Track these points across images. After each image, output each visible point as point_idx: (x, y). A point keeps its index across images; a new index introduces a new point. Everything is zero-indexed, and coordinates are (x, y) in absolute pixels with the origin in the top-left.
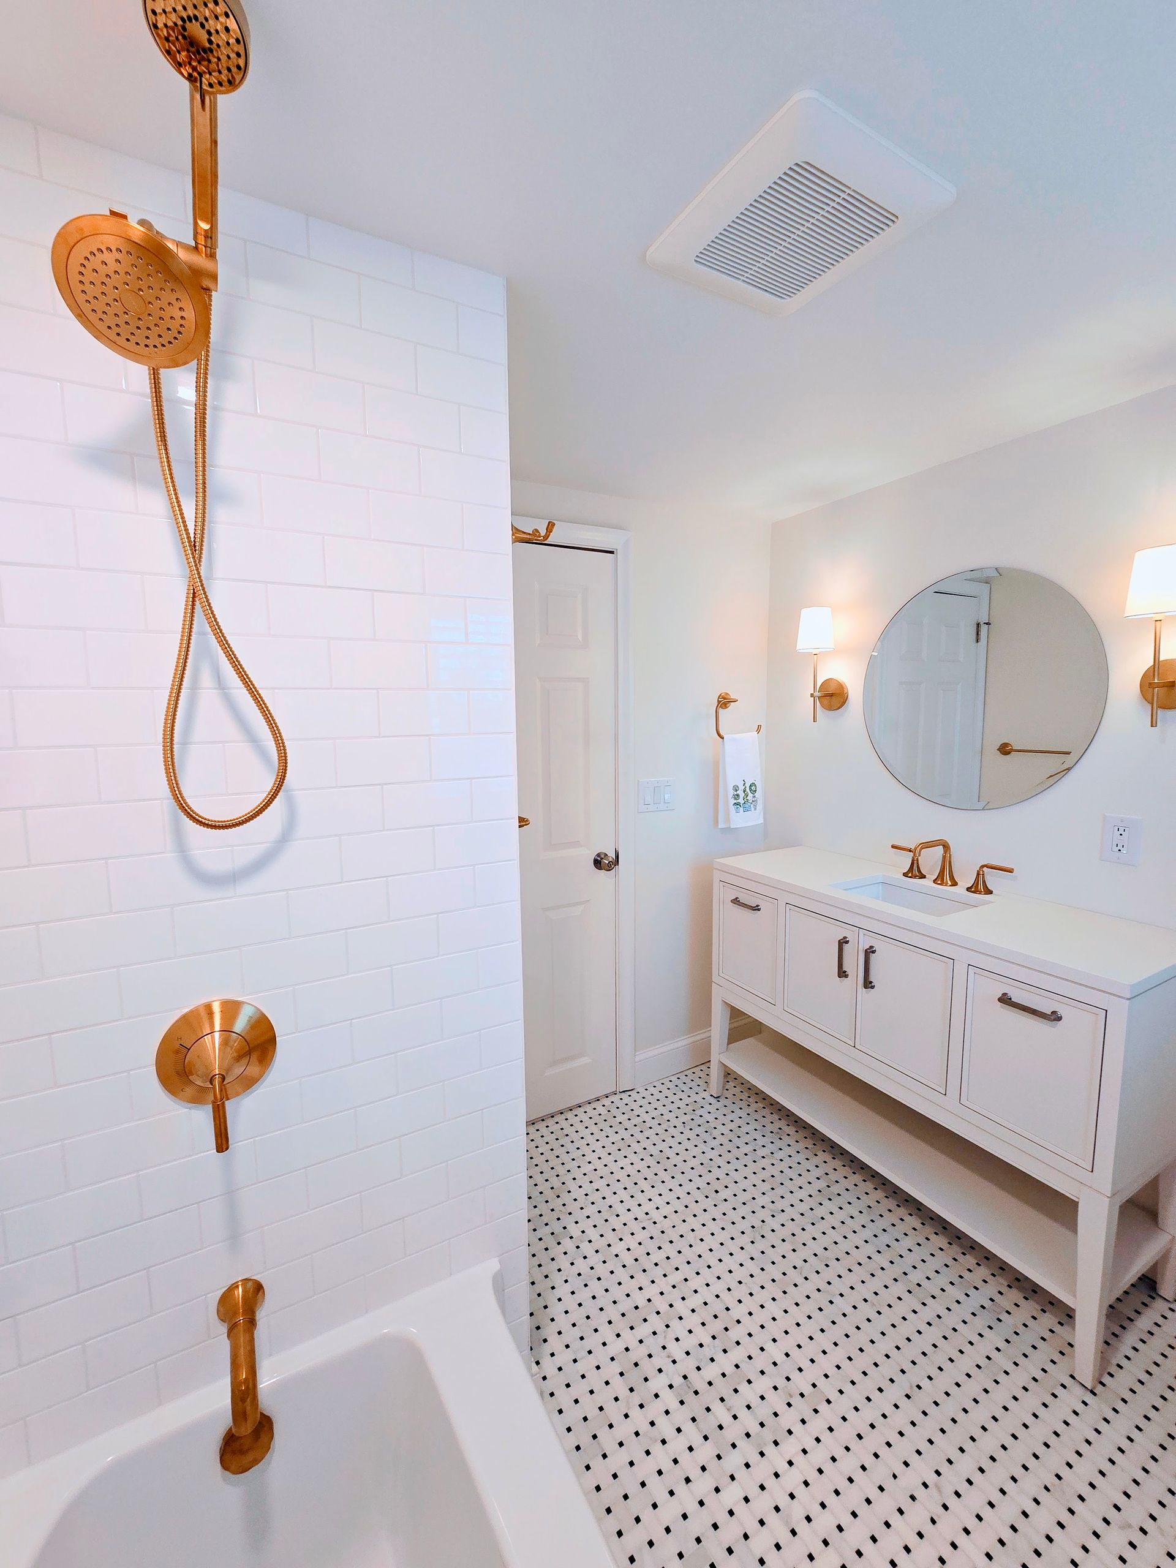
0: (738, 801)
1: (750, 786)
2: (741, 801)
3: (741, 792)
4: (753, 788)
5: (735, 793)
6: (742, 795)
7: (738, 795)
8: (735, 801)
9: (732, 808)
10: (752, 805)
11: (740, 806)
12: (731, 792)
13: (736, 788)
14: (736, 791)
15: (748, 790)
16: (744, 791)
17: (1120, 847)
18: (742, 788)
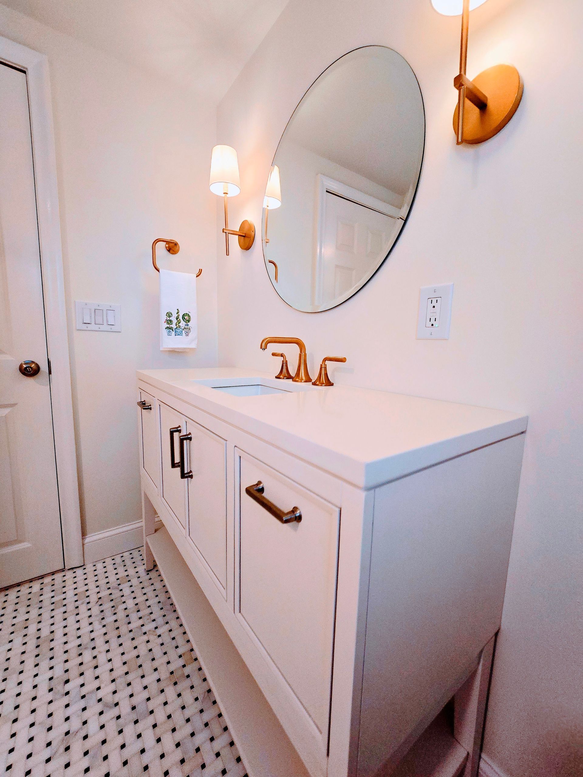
0: (171, 326)
1: (184, 315)
2: (174, 326)
3: (173, 319)
4: (187, 318)
5: (168, 318)
6: (175, 321)
7: (171, 321)
8: (168, 326)
9: (165, 332)
10: (183, 331)
11: (173, 330)
12: (165, 317)
13: (169, 315)
14: (170, 317)
15: (181, 317)
16: (177, 319)
17: (433, 322)
18: (175, 315)
